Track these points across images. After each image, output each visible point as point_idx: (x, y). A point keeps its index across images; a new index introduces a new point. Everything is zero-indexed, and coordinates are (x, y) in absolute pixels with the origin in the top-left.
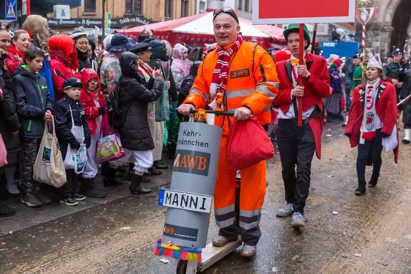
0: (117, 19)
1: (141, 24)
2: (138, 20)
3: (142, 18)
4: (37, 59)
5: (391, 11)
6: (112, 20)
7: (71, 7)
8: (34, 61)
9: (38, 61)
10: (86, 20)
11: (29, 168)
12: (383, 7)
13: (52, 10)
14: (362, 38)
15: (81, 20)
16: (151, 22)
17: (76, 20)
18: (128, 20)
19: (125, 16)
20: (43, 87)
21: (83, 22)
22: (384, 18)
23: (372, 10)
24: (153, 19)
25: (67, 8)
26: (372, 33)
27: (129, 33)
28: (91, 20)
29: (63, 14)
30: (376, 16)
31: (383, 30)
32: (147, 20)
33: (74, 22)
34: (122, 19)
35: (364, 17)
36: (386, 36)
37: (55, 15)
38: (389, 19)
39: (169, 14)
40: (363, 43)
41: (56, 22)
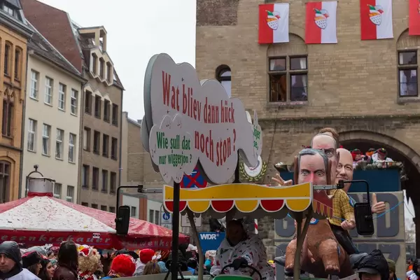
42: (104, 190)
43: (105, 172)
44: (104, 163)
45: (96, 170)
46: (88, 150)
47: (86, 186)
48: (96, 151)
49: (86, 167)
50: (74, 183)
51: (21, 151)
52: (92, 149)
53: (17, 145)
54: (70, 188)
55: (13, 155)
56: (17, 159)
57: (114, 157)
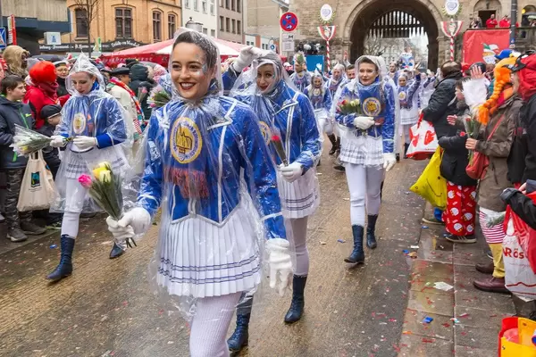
0: (109, 43)
1: (132, 47)
2: (128, 43)
3: (133, 41)
4: (20, 86)
5: (348, 29)
6: (102, 44)
7: (62, 33)
8: (17, 89)
9: (21, 88)
10: (78, 44)
11: (13, 200)
12: (342, 25)
13: (42, 37)
14: (327, 51)
15: (74, 45)
16: (141, 44)
17: (69, 45)
18: (119, 43)
19: (117, 40)
20: (27, 115)
21: (76, 46)
22: (344, 35)
23: (333, 27)
24: (144, 42)
25: (57, 34)
26: (335, 47)
27: (115, 57)
28: (83, 44)
29: (54, 40)
30: (337, 32)
31: (344, 44)
32: (138, 43)
33: (67, 47)
34: (114, 42)
35: (327, 34)
36: (346, 49)
37: (46, 42)
38: (347, 35)
39: (157, 36)
40: (328, 56)
41: (49, 48)
42: (234, 32)
43: (233, 20)
44: (234, 15)
45: (228, 19)
46: (222, 6)
47: (222, 30)
48: (227, 8)
49: (222, 17)
50: (215, 28)
51: (181, 8)
52: (225, 6)
53: (178, 4)
54: (213, 31)
55: (176, 11)
56: (179, 13)
57: (238, 11)
